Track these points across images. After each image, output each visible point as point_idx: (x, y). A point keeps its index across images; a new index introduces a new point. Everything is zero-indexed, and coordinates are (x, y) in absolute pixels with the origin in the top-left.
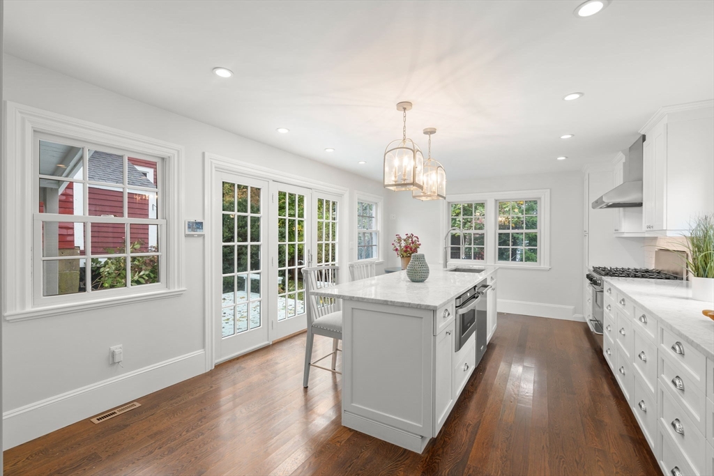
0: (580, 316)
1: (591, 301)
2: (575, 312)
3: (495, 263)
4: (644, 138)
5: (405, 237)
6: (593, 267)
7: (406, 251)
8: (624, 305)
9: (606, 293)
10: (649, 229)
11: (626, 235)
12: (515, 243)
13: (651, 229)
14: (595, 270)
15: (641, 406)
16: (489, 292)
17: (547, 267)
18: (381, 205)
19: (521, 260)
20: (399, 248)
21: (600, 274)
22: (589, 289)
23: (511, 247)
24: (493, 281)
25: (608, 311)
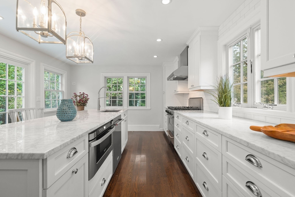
0: (162, 129)
1: (167, 122)
2: (160, 127)
3: (128, 107)
4: (188, 47)
5: (79, 94)
6: (168, 107)
7: (79, 102)
8: (188, 124)
9: (175, 118)
10: (192, 87)
11: (179, 92)
12: (136, 98)
13: (193, 87)
14: (169, 108)
15: (204, 186)
16: (123, 122)
17: (150, 108)
18: (65, 76)
19: (139, 106)
20: (76, 101)
21: (172, 109)
22: (166, 116)
23: (134, 100)
24: (125, 117)
25: (177, 127)
